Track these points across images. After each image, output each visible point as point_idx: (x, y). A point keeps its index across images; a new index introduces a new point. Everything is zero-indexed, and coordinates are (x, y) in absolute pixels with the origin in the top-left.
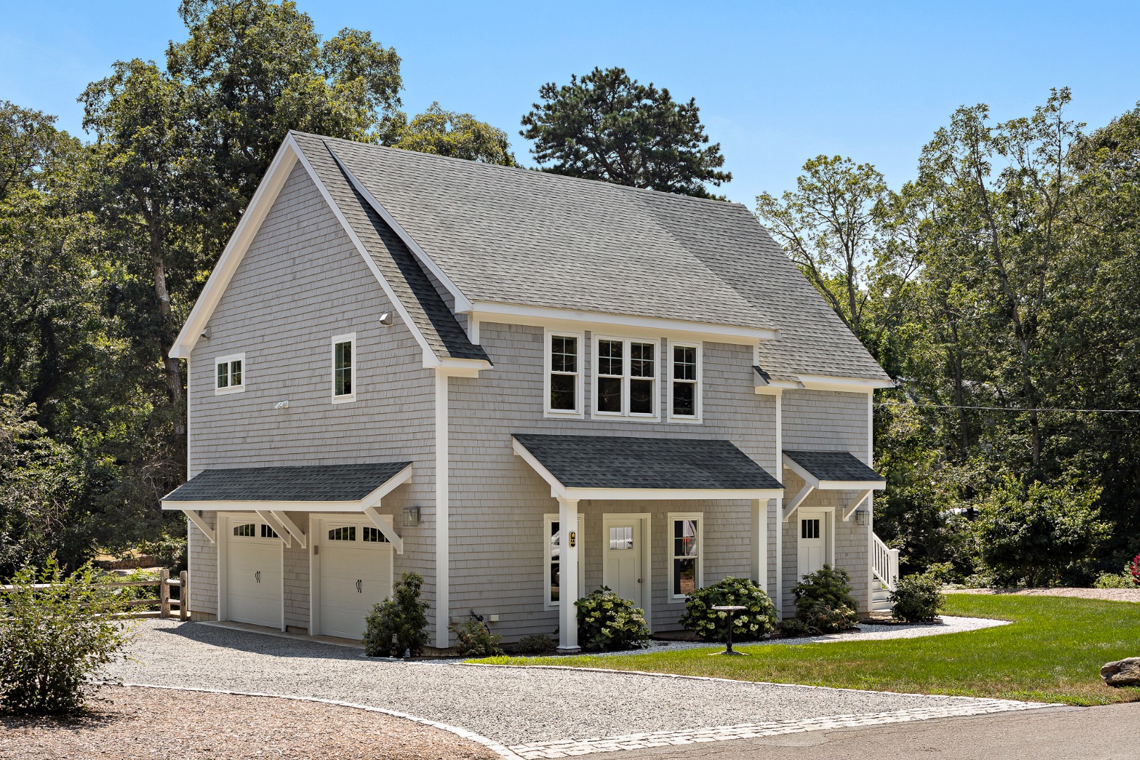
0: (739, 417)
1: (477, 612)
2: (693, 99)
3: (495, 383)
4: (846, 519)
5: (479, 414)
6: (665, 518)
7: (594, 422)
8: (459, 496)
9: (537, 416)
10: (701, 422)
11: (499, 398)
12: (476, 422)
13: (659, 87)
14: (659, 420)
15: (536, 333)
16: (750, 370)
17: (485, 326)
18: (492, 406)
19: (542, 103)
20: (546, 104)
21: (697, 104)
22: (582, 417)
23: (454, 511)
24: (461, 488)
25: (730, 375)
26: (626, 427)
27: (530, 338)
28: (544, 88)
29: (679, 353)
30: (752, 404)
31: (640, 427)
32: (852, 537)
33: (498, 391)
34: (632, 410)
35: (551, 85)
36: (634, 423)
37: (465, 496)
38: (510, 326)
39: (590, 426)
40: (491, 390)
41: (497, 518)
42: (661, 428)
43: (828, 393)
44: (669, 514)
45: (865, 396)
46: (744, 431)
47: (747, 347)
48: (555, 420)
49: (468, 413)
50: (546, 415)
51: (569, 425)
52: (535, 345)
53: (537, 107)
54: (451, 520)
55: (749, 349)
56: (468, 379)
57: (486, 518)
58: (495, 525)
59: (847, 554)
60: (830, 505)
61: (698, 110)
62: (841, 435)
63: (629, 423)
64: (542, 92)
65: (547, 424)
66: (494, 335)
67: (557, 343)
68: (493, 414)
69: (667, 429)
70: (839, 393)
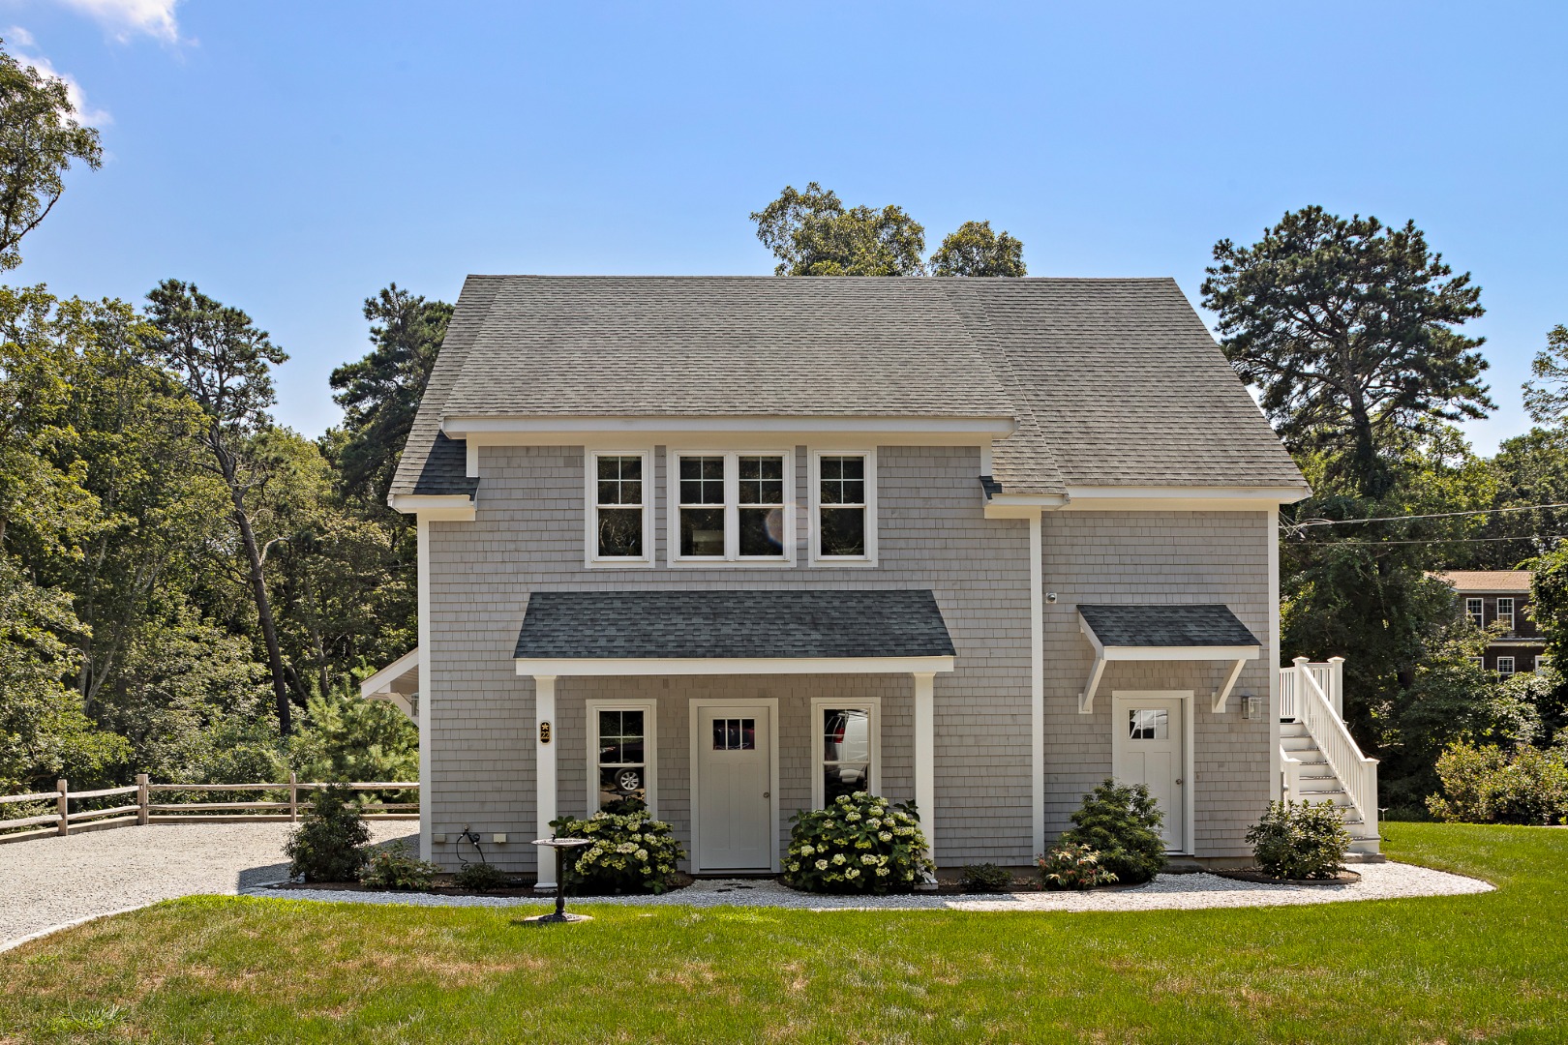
0: (952, 554)
1: (475, 829)
2: (1411, 222)
3: (503, 526)
4: (1220, 708)
5: (477, 568)
6: (807, 706)
7: (671, 571)
8: (446, 676)
9: (575, 567)
10: (875, 564)
11: (512, 546)
12: (473, 578)
13: (1364, 218)
14: (794, 564)
15: (573, 456)
16: (976, 483)
17: (485, 452)
18: (498, 557)
19: (1218, 265)
20: (1222, 265)
21: (1418, 226)
22: (652, 565)
23: (439, 696)
24: (450, 666)
25: (933, 493)
26: (733, 576)
27: (561, 462)
28: (1217, 247)
29: (829, 466)
30: (980, 534)
31: (756, 576)
32: (1234, 737)
33: (508, 536)
34: (743, 551)
35: (1224, 242)
36: (746, 571)
37: (456, 676)
38: (528, 449)
39: (666, 577)
40: (497, 536)
41: (508, 705)
42: (798, 576)
43: (1177, 515)
44: (813, 700)
45: (1262, 515)
46: (964, 575)
47: (968, 448)
48: (604, 571)
49: (461, 568)
50: (588, 565)
51: (629, 577)
52: (570, 472)
53: (1210, 270)
54: (435, 706)
55: (973, 452)
56: (460, 523)
57: (491, 705)
58: (505, 714)
59: (1221, 764)
60: (1183, 687)
61: (1422, 233)
62: (1208, 579)
63: (736, 570)
64: (1216, 253)
65: (591, 577)
66: (503, 462)
67: (606, 466)
68: (501, 568)
69: (808, 576)
70: (1201, 513)
